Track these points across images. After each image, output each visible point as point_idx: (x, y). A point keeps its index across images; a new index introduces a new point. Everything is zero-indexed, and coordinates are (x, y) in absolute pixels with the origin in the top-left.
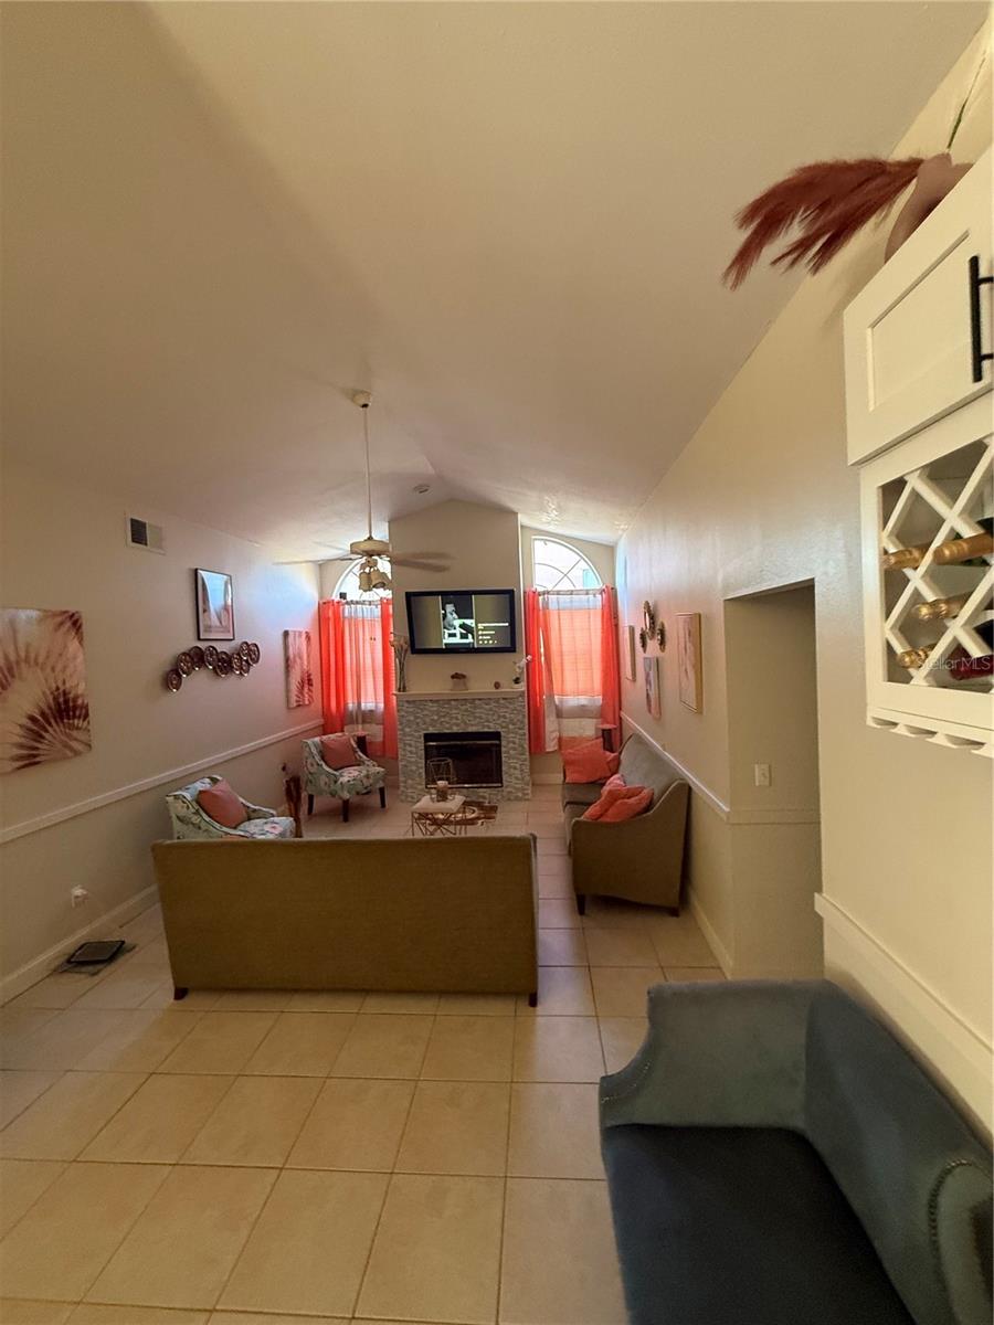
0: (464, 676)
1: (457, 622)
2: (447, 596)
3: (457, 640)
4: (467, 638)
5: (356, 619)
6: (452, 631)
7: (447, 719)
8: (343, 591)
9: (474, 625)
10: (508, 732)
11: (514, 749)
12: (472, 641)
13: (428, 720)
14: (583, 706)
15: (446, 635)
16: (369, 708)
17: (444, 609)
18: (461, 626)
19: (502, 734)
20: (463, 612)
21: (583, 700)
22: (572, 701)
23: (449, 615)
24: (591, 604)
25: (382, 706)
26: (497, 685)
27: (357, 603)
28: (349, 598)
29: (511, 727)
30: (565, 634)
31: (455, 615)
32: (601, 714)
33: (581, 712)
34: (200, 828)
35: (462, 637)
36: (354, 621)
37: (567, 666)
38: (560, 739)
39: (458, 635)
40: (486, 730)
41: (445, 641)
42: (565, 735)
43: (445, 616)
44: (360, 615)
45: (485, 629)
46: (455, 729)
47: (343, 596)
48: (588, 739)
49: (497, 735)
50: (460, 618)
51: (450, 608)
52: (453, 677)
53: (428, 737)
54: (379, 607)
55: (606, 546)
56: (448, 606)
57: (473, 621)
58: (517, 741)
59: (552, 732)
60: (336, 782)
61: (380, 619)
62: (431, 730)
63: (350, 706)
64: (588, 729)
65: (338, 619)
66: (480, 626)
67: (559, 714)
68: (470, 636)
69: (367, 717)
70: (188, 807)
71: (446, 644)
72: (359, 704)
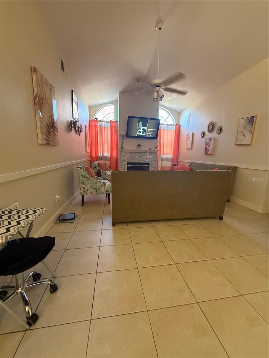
0: (141, 145)
1: (142, 128)
2: (141, 119)
3: (141, 134)
4: (144, 133)
5: (102, 126)
6: (140, 131)
7: (134, 158)
8: (96, 117)
9: (147, 129)
10: (152, 163)
11: (153, 168)
12: (145, 134)
13: (129, 159)
14: (168, 158)
15: (138, 132)
16: (105, 156)
17: (139, 123)
18: (143, 129)
19: (150, 163)
20: (144, 125)
21: (168, 156)
22: (165, 156)
23: (140, 125)
24: (173, 128)
25: (109, 155)
26: (150, 149)
27: (103, 121)
28: (98, 119)
29: (152, 161)
30: (165, 137)
31: (142, 125)
32: (172, 160)
33: (167, 159)
34: (89, 179)
35: (142, 133)
36: (101, 128)
37: (165, 146)
38: (161, 167)
39: (142, 132)
40: (146, 162)
41: (137, 134)
42: (163, 166)
43: (139, 125)
44: (103, 125)
45: (150, 131)
46: (137, 162)
47: (97, 119)
48: (169, 167)
49: (148, 164)
50: (143, 127)
51: (141, 123)
52: (138, 145)
53: (128, 164)
54: (110, 123)
55: (178, 112)
56: (140, 122)
57: (147, 128)
58: (154, 166)
59: (160, 165)
60: (105, 175)
61: (110, 127)
62: (130, 162)
63: (99, 155)
64: (169, 164)
65: (96, 126)
66: (149, 130)
67: (162, 160)
68: (145, 133)
69: (105, 158)
70: (85, 172)
71: (137, 135)
72: (103, 154)
